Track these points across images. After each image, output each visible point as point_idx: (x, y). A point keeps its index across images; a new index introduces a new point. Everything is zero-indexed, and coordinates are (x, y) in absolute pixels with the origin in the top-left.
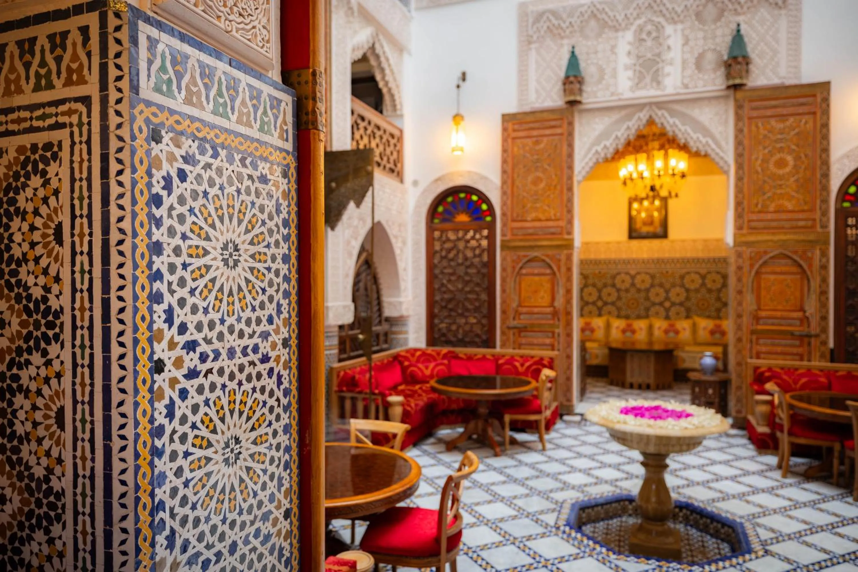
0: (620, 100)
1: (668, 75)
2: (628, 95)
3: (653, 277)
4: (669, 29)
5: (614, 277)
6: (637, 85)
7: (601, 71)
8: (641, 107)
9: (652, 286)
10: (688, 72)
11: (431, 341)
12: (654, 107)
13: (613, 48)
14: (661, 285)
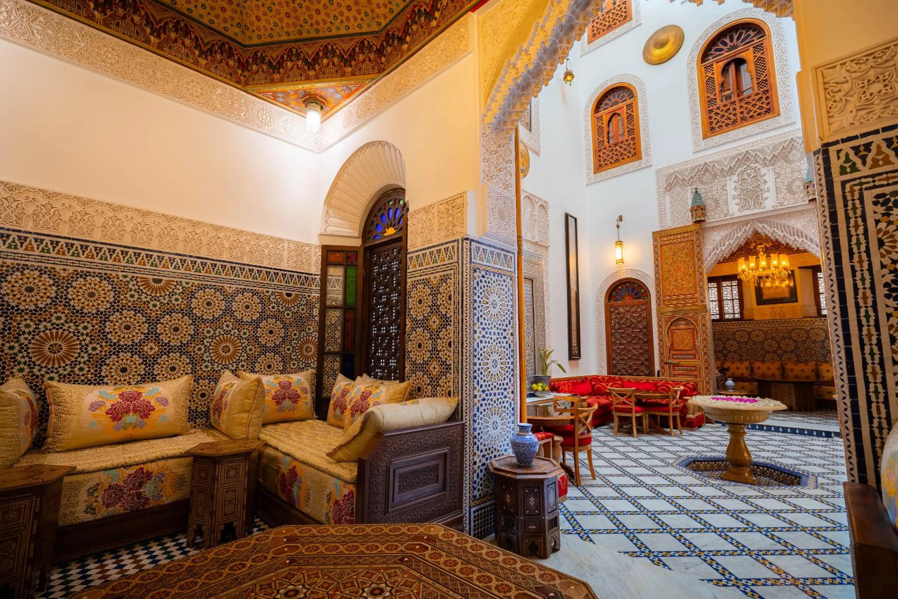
0: (732, 218)
1: (767, 198)
2: (737, 214)
3: (766, 333)
4: (764, 170)
5: (734, 334)
6: (743, 208)
7: (716, 201)
8: (746, 223)
9: (766, 339)
10: (781, 196)
11: (609, 373)
12: (756, 222)
13: (723, 188)
14: (772, 338)
